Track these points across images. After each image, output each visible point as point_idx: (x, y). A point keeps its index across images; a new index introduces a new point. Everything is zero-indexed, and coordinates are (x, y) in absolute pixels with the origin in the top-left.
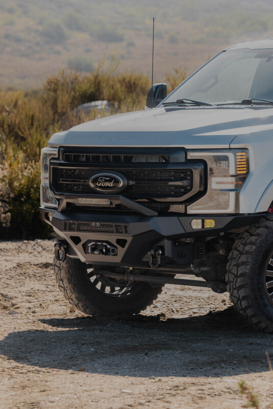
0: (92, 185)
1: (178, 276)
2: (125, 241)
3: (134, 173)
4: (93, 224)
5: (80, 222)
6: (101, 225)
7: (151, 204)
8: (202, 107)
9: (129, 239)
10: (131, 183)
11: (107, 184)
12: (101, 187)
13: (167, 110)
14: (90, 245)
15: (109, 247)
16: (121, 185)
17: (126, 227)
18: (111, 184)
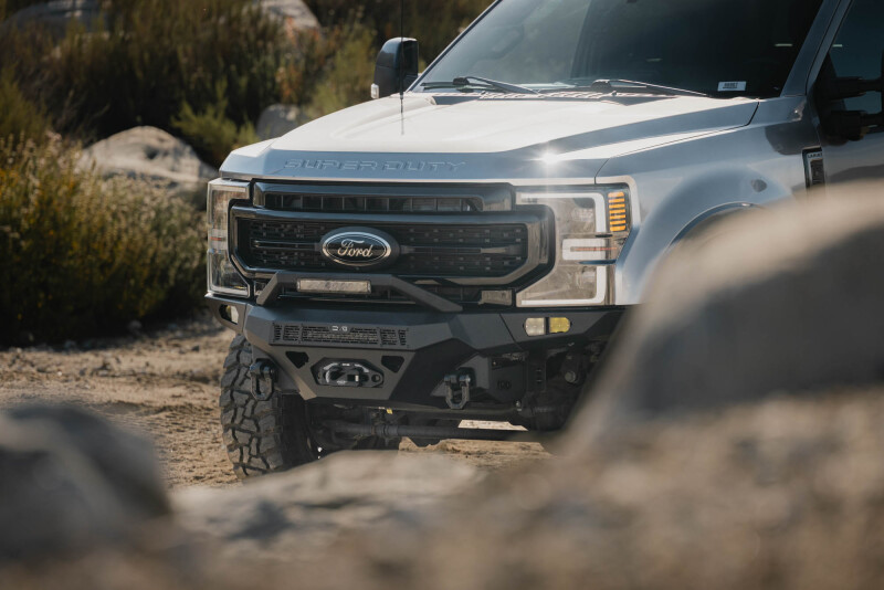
0: (326, 252)
2: (401, 360)
3: (412, 230)
4: (335, 328)
5: (308, 324)
6: (353, 331)
7: (443, 288)
8: (513, 96)
9: (408, 358)
10: (406, 250)
11: (359, 252)
12: (346, 258)
14: (327, 368)
15: (366, 370)
16: (388, 253)
17: (402, 333)
18: (368, 253)
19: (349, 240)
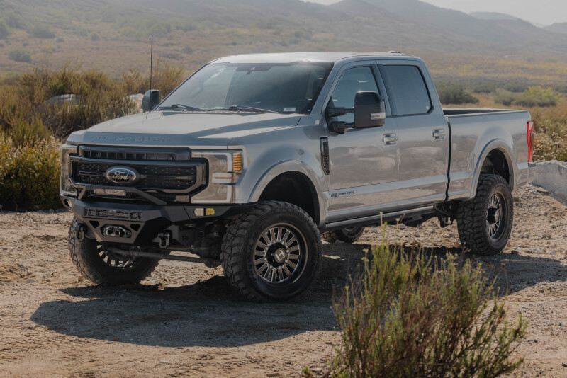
0: (108, 178)
1: (173, 253)
2: (139, 226)
3: (146, 168)
4: (111, 211)
5: (99, 209)
6: (118, 212)
7: (159, 195)
8: (195, 112)
9: (142, 225)
10: (143, 176)
11: (122, 177)
12: (116, 180)
13: (165, 114)
14: (107, 228)
15: (124, 230)
16: (135, 178)
17: (139, 214)
18: (126, 178)
19: (117, 172)
